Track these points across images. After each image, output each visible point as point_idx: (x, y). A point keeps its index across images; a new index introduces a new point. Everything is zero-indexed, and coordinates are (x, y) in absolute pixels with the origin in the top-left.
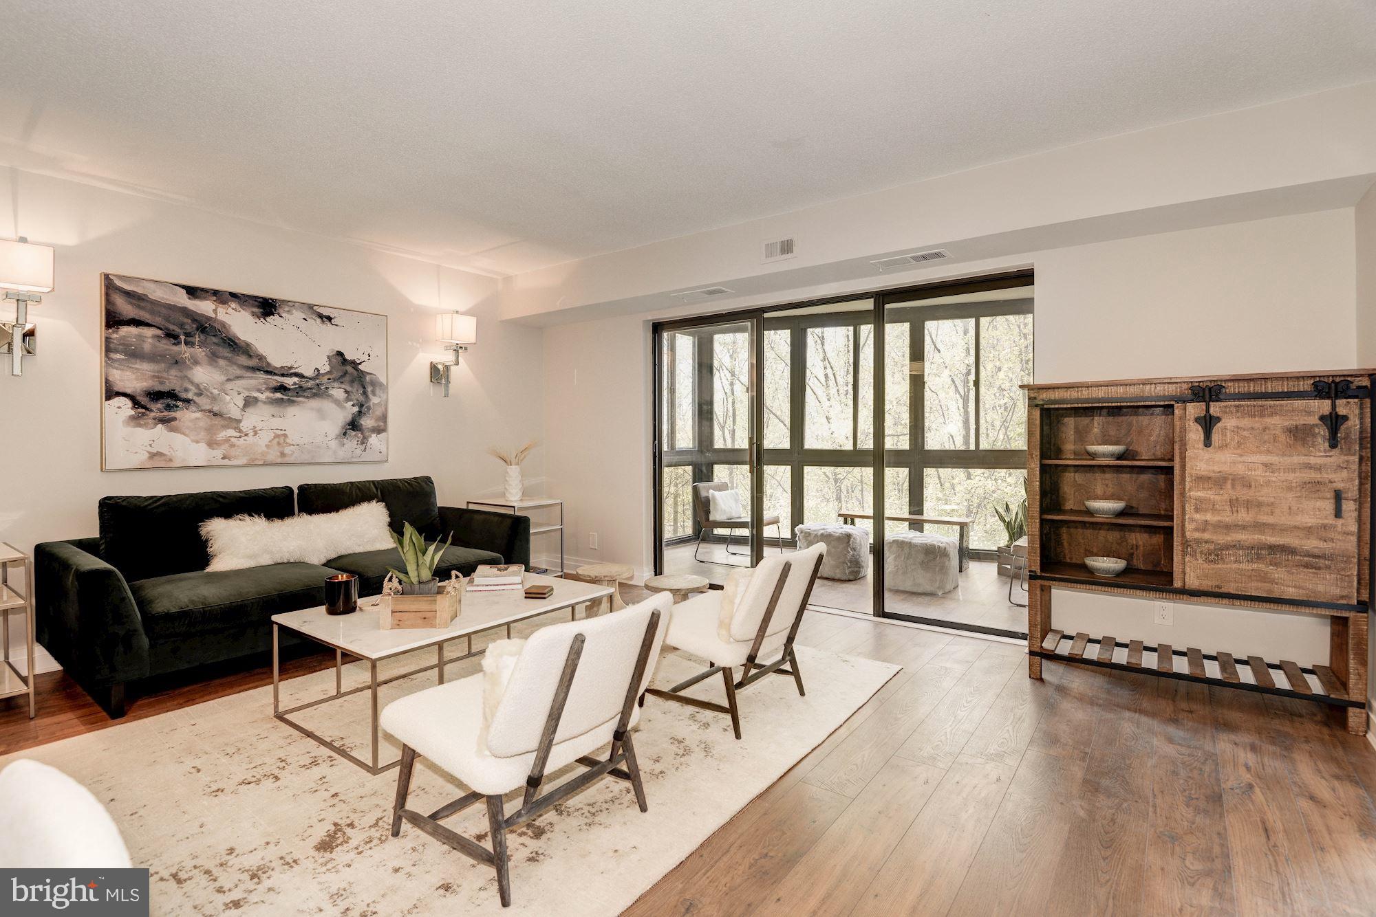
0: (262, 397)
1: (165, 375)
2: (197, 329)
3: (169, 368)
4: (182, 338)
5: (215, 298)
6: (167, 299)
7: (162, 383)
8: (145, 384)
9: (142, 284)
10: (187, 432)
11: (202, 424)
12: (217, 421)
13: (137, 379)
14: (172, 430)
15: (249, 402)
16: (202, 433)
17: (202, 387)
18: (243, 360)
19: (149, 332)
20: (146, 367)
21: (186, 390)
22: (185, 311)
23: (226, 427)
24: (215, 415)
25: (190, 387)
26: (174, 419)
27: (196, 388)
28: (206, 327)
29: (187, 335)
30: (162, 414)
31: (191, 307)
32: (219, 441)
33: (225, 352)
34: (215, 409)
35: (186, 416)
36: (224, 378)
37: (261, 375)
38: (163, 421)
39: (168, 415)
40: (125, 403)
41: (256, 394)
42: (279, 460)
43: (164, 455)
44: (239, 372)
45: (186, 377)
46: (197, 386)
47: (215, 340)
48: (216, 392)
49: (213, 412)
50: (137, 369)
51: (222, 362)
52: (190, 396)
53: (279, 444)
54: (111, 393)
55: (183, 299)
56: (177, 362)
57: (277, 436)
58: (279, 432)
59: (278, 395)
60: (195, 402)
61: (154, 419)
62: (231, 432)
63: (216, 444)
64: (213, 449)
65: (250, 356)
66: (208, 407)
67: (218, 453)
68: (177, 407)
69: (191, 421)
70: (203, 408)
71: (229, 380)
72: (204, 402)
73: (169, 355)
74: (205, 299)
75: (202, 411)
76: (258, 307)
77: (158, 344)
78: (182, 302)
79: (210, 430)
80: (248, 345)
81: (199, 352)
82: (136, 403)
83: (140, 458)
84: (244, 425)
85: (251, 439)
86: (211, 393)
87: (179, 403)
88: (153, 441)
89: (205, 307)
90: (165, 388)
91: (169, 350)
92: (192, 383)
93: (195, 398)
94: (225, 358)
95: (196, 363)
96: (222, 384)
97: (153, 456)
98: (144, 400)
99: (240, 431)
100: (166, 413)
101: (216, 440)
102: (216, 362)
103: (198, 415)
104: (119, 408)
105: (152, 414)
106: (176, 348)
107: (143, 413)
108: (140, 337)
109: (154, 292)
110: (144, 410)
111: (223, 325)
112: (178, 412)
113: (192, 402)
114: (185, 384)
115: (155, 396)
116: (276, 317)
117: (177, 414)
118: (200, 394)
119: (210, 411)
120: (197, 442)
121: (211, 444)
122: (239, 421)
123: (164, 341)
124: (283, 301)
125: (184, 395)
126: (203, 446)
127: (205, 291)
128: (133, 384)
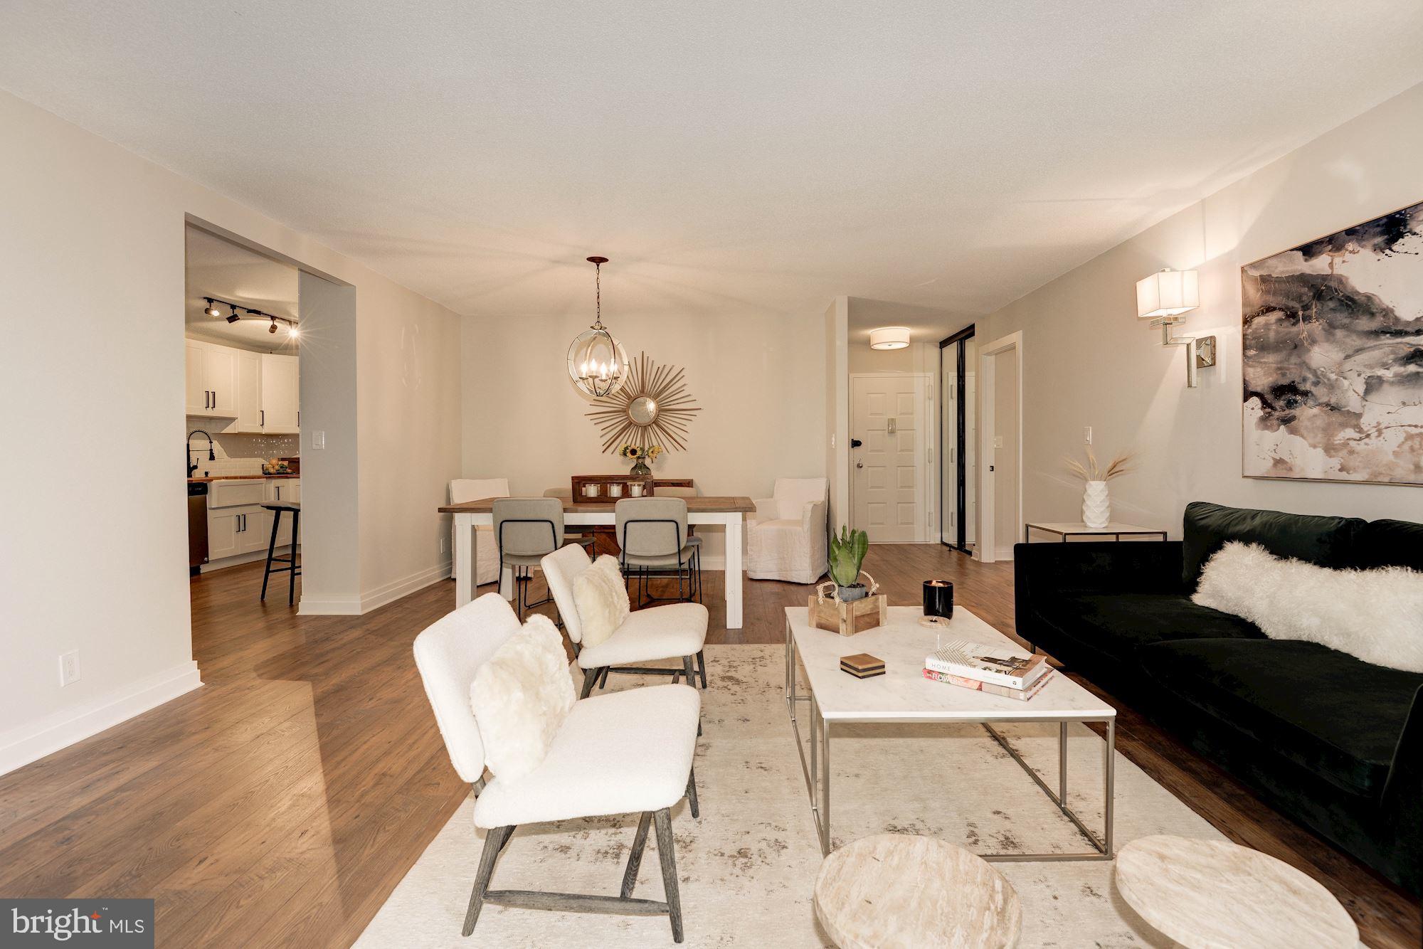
0: (1388, 373)
1: (1285, 365)
2: (1314, 297)
3: (1290, 355)
4: (1300, 313)
5: (1330, 247)
6: (1287, 271)
7: (1284, 375)
8: (1271, 379)
9: (1267, 264)
10: (1305, 434)
11: (1319, 422)
12: (1336, 418)
13: (1264, 375)
14: (1293, 431)
15: (1373, 385)
16: (1320, 435)
17: (1319, 373)
18: (1365, 323)
19: (1275, 316)
20: (1271, 359)
21: (1305, 380)
22: (1303, 279)
23: (1344, 425)
24: (1333, 409)
25: (1310, 376)
26: (1293, 418)
27: (1313, 375)
28: (1323, 290)
29: (1307, 307)
30: (1284, 413)
31: (1308, 271)
32: (1336, 445)
33: (1343, 317)
34: (1333, 401)
35: (1307, 413)
36: (1343, 355)
37: (1388, 340)
38: (1286, 421)
39: (1288, 414)
40: (1255, 401)
41: (1380, 371)
42: (1412, 478)
43: (1286, 463)
45: (1304, 362)
46: (1315, 373)
47: (1331, 304)
48: (1333, 377)
49: (1330, 405)
50: (1265, 363)
51: (1340, 332)
52: (1307, 386)
53: (1411, 449)
54: (1247, 395)
55: (1302, 266)
56: (1296, 346)
57: (1408, 437)
58: (1414, 430)
59: (1411, 368)
60: (1313, 395)
61: (1278, 419)
62: (1351, 432)
63: (1334, 449)
64: (1330, 457)
65: (1374, 314)
66: (1325, 399)
67: (1335, 462)
68: (1296, 402)
69: (1309, 419)
70: (1321, 401)
71: (1348, 356)
72: (1321, 393)
73: (1290, 339)
74: (1321, 253)
75: (1320, 404)
76: (1383, 233)
77: (1281, 329)
78: (1299, 268)
79: (1328, 431)
81: (1316, 327)
82: (1265, 404)
83: (1265, 467)
84: (1367, 421)
85: (1374, 440)
86: (1329, 379)
87: (1298, 398)
88: (1277, 445)
89: (1320, 264)
90: (1285, 382)
91: (1290, 332)
92: (1309, 368)
93: (1313, 389)
94: (1344, 326)
95: (1314, 342)
96: (1340, 364)
97: (1278, 462)
98: (1269, 397)
99: (1361, 430)
100: (1287, 412)
101: (1333, 444)
102: (1333, 335)
103: (1316, 410)
104: (1253, 409)
105: (1276, 414)
106: (1295, 329)
107: (1270, 413)
108: (1267, 326)
109: (1276, 268)
110: (1270, 410)
111: (1340, 278)
112: (1297, 409)
113: (1310, 395)
114: (1303, 373)
115: (1279, 391)
116: (1406, 238)
117: (1296, 412)
118: (1316, 384)
119: (1328, 405)
120: (1315, 447)
121: (1329, 449)
122: (1359, 415)
123: (1286, 324)
124: (1413, 206)
125: (1302, 387)
126: (1320, 451)
127: (1319, 242)
128: (1262, 380)
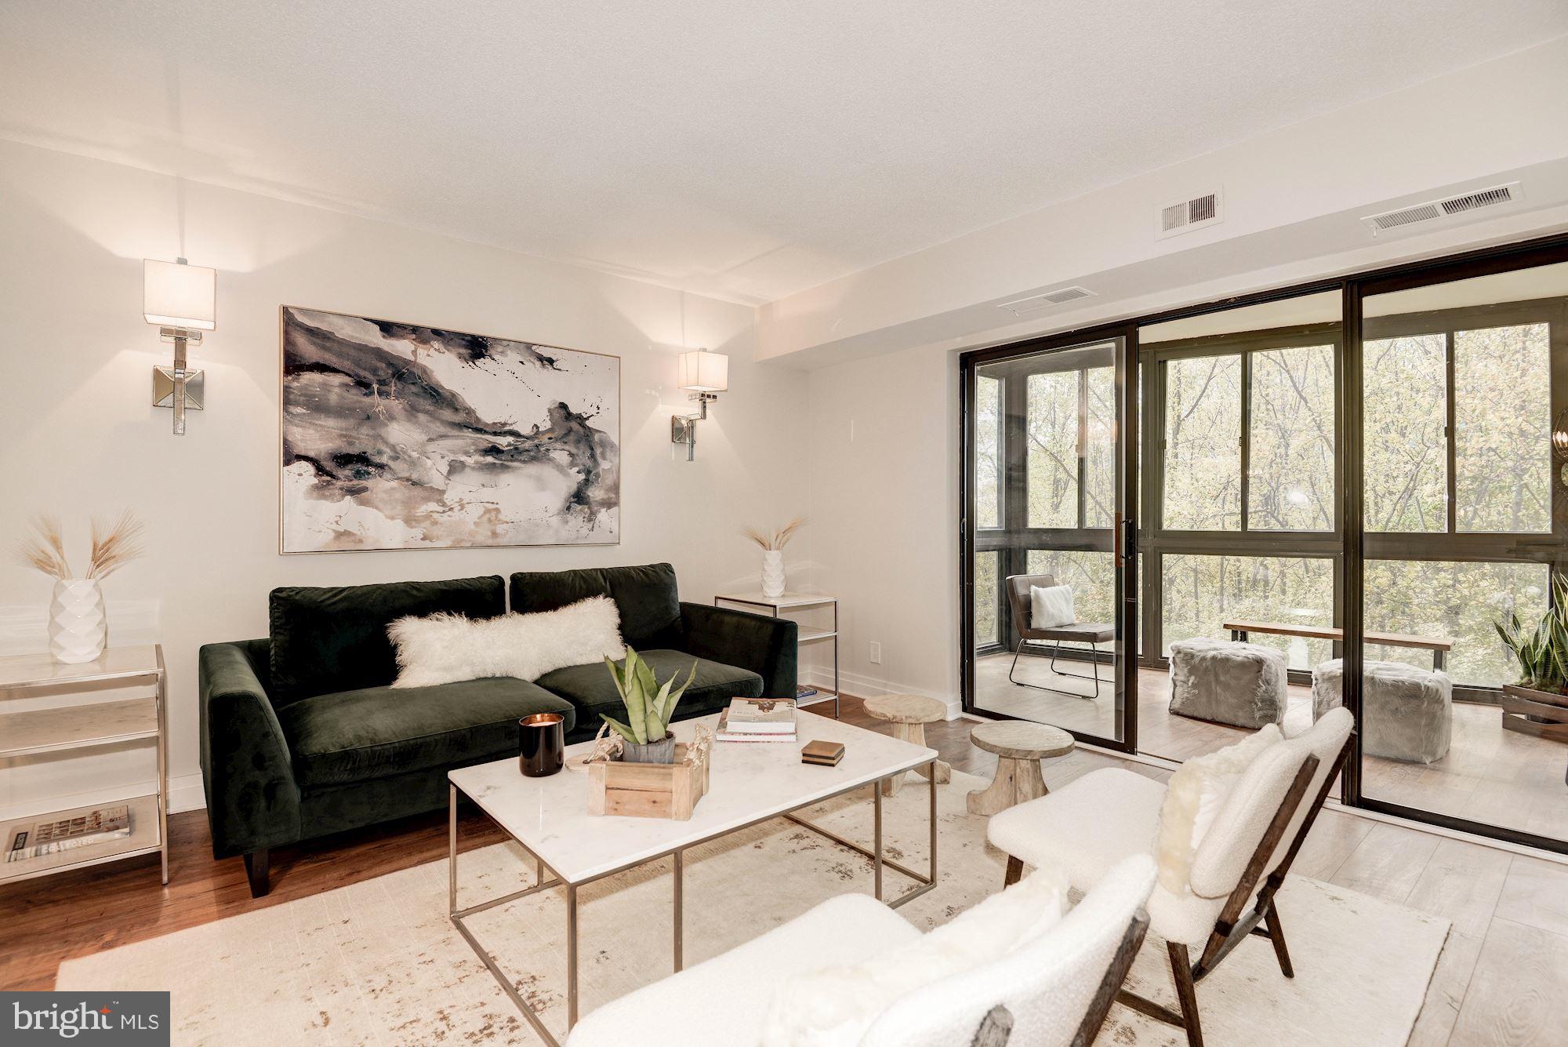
0: (470, 461)
1: (354, 433)
2: (393, 375)
3: (360, 425)
4: (375, 386)
5: (414, 336)
6: (357, 338)
7: (351, 444)
8: (331, 445)
9: (326, 319)
10: (381, 505)
11: (398, 495)
12: (417, 492)
13: (320, 439)
14: (363, 503)
15: (455, 468)
16: (399, 508)
17: (398, 449)
18: (447, 414)
19: (336, 380)
20: (332, 424)
21: (380, 453)
22: (379, 353)
23: (427, 500)
24: (414, 484)
25: (384, 448)
26: (365, 489)
27: (391, 450)
28: (404, 373)
29: (382, 383)
30: (351, 483)
31: (386, 348)
32: (418, 517)
33: (426, 404)
34: (415, 477)
35: (379, 485)
36: (425, 438)
37: (469, 433)
38: (353, 492)
39: (358, 485)
40: (308, 468)
41: (463, 458)
42: (490, 542)
43: (354, 534)
44: (443, 430)
45: (380, 436)
46: (393, 448)
47: (414, 389)
48: (415, 455)
49: (411, 480)
50: (321, 426)
51: (422, 417)
52: (384, 459)
53: (490, 521)
54: (290, 457)
55: (377, 339)
56: (368, 418)
57: (487, 511)
58: (491, 506)
59: (490, 459)
60: (390, 468)
61: (342, 489)
62: (433, 506)
63: (415, 520)
64: (412, 528)
65: (456, 410)
66: (406, 475)
67: (418, 532)
68: (369, 473)
69: (386, 492)
70: (400, 476)
71: (430, 440)
72: (399, 467)
73: (360, 408)
74: (402, 337)
75: (398, 479)
76: (466, 347)
77: (346, 394)
78: (376, 341)
79: (408, 504)
80: (453, 395)
81: (396, 405)
82: (320, 470)
83: (325, 539)
84: (450, 497)
85: (456, 515)
86: (410, 457)
87: (371, 469)
88: (340, 517)
89: (402, 347)
90: (354, 450)
91: (361, 402)
92: (386, 443)
93: (391, 463)
94: (427, 412)
95: (392, 418)
96: (423, 445)
97: (339, 535)
98: (329, 465)
99: (444, 505)
100: (355, 482)
101: (414, 516)
102: (416, 417)
103: (394, 484)
104: (300, 475)
105: (339, 484)
106: (367, 400)
107: (328, 481)
108: (325, 386)
109: (342, 329)
110: (329, 478)
111: (424, 370)
112: (369, 480)
113: (386, 468)
114: (378, 445)
115: (343, 460)
116: (487, 360)
117: (367, 483)
118: (396, 458)
119: (408, 480)
120: (393, 518)
121: (410, 521)
122: (443, 492)
123: (354, 391)
124: (495, 339)
125: (377, 459)
126: (399, 523)
127: (402, 327)
128: (316, 445)
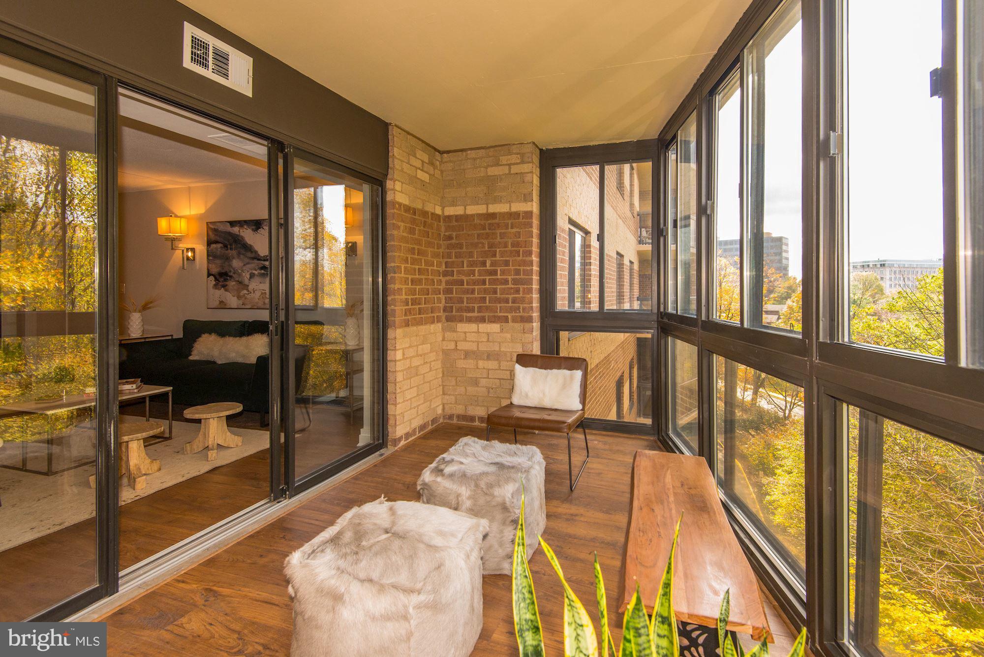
0: (256, 272)
1: (223, 265)
2: (233, 242)
3: (225, 262)
4: (229, 246)
5: (239, 225)
6: (224, 229)
7: (223, 269)
8: (218, 270)
9: (216, 224)
10: (230, 292)
11: (235, 288)
12: (240, 286)
13: (215, 268)
14: (226, 290)
15: (252, 276)
16: (235, 292)
17: (235, 270)
18: (249, 254)
19: (219, 245)
20: (218, 262)
21: (230, 271)
22: (230, 234)
23: (243, 289)
24: (239, 283)
25: (232, 270)
26: (227, 285)
28: (236, 240)
29: (231, 245)
31: (231, 231)
32: (241, 296)
33: (243, 251)
34: (240, 280)
35: (232, 284)
36: (243, 264)
37: (256, 261)
38: (224, 286)
40: (212, 278)
41: (254, 272)
42: (262, 307)
43: (224, 302)
44: (247, 260)
45: (230, 265)
47: (239, 246)
48: (240, 271)
50: (216, 263)
51: (242, 256)
52: (231, 274)
53: (263, 298)
54: (209, 275)
55: (229, 228)
56: (227, 259)
57: (262, 293)
58: (264, 292)
59: (263, 271)
61: (221, 286)
62: (245, 292)
64: (239, 300)
65: (252, 252)
66: (237, 279)
67: (241, 302)
68: (227, 280)
71: (244, 265)
72: (236, 277)
73: (225, 255)
74: (236, 226)
75: (235, 281)
76: (254, 226)
77: (222, 251)
79: (238, 291)
80: (251, 246)
81: (234, 252)
82: (216, 279)
83: (217, 303)
84: (251, 288)
85: (252, 294)
86: (238, 272)
87: (228, 278)
88: (220, 296)
89: (236, 230)
90: (223, 271)
92: (232, 268)
93: (233, 275)
94: (243, 254)
95: (234, 258)
96: (242, 267)
97: (221, 302)
98: (218, 277)
99: (248, 291)
100: (224, 283)
102: (240, 257)
103: (234, 283)
104: (211, 281)
105: (220, 284)
106: (226, 252)
107: (218, 283)
108: (216, 248)
109: (220, 227)
111: (242, 237)
112: (228, 282)
113: (232, 277)
114: (230, 269)
115: (221, 275)
116: (261, 229)
118: (234, 273)
119: (238, 281)
120: (234, 296)
121: (239, 297)
122: (248, 286)
123: (223, 249)
124: (264, 220)
125: (229, 274)
126: (236, 298)
127: (235, 222)
128: (215, 270)
